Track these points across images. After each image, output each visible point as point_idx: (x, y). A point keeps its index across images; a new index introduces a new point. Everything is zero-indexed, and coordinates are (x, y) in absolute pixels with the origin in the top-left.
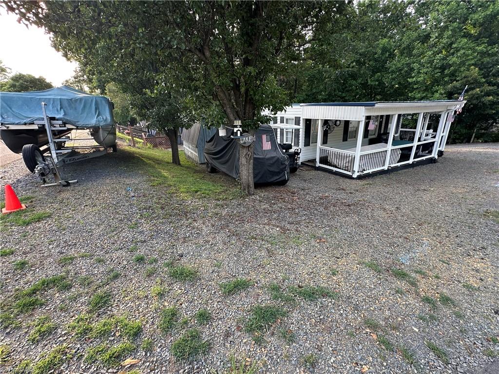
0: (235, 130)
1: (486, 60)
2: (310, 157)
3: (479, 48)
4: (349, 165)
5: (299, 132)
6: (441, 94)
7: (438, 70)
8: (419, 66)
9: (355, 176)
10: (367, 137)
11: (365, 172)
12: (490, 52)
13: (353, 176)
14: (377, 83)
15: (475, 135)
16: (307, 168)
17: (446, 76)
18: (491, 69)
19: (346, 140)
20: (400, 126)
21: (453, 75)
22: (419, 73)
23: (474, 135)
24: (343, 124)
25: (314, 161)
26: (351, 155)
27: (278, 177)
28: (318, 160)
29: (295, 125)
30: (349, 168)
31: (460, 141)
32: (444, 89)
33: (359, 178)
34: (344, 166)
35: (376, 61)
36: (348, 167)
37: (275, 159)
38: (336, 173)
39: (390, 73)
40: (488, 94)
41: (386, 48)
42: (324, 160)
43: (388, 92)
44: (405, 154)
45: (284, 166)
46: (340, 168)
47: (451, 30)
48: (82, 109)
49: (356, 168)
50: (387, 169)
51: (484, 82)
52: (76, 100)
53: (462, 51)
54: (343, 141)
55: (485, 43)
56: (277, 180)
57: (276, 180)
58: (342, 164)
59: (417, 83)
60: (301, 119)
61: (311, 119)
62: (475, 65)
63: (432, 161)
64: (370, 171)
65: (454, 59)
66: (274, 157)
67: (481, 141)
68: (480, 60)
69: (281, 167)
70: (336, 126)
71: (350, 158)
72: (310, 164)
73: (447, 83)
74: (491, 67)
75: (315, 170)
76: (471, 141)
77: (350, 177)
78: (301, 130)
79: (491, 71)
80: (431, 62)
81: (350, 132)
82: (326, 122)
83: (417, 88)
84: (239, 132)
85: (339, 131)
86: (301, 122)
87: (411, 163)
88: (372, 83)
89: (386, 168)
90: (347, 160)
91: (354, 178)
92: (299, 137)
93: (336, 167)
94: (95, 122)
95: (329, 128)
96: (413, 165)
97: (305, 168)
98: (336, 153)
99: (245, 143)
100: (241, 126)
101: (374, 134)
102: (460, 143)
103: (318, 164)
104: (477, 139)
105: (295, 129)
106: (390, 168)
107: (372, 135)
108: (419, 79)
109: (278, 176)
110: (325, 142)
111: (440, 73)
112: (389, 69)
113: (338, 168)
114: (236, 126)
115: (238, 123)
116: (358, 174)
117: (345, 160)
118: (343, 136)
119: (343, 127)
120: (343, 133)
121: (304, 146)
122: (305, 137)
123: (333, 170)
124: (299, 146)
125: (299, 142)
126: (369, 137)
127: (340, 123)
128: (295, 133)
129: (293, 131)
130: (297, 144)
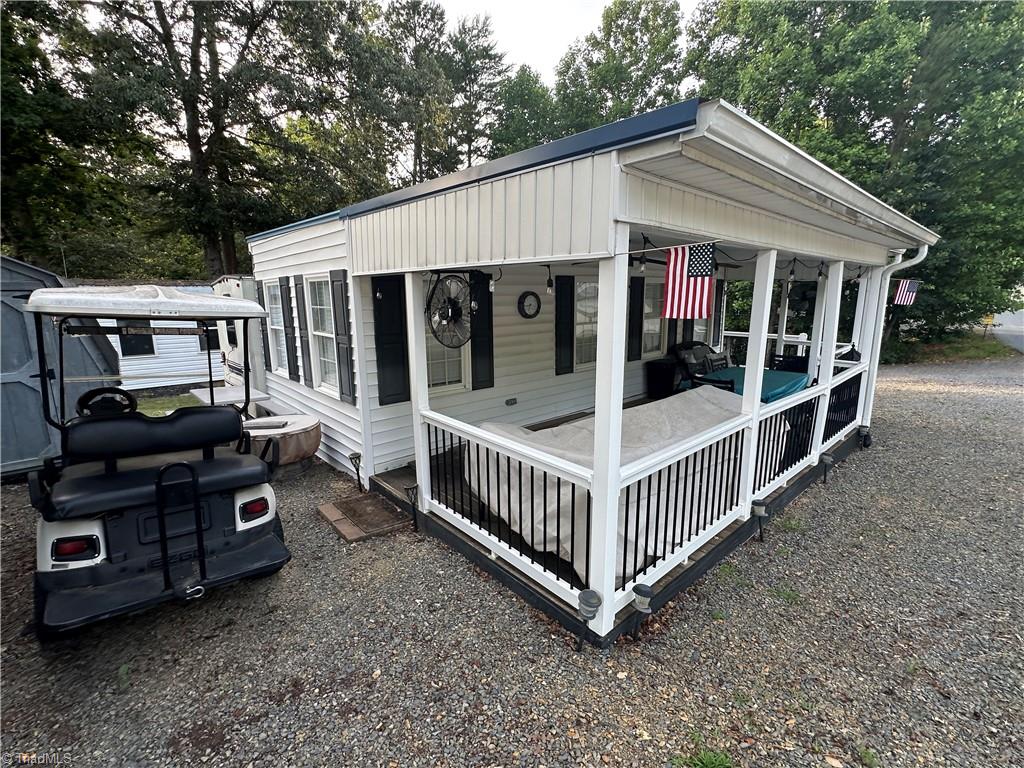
10: (639, 358)
19: (570, 370)
28: (424, 480)
34: (540, 535)
38: (506, 576)
50: (747, 517)
54: (557, 374)
58: (530, 524)
60: (349, 279)
64: (680, 556)
70: (525, 316)
81: (580, 340)
86: (352, 292)
87: (816, 462)
89: (742, 512)
90: (552, 508)
92: (351, 364)
101: (658, 347)
103: (427, 501)
106: (757, 509)
107: (652, 350)
116: (621, 600)
117: (538, 500)
118: (556, 355)
119: (551, 322)
120: (553, 345)
121: (381, 404)
122: (381, 362)
123: (490, 552)
124: (355, 405)
125: (354, 386)
126: (644, 355)
127: (539, 307)
128: (338, 344)
129: (333, 336)
130: (349, 393)
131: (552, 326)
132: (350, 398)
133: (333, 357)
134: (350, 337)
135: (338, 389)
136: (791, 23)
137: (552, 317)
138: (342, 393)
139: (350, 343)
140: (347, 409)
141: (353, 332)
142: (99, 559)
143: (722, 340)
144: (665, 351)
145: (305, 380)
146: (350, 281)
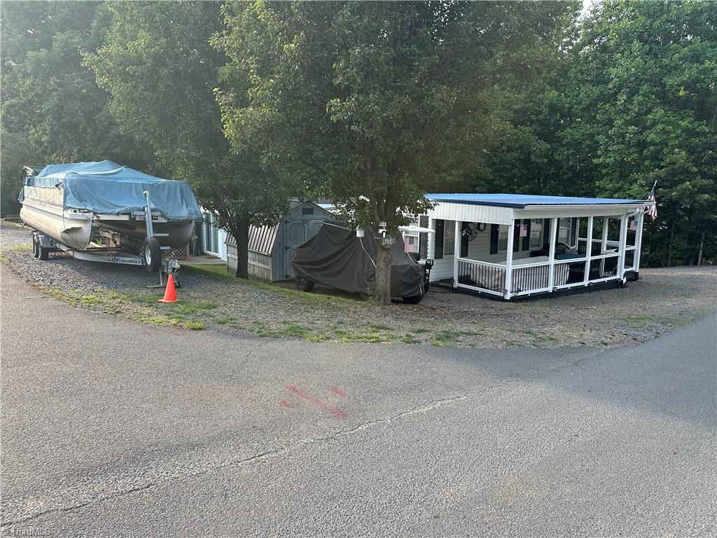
0: (381, 231)
1: (695, 140)
2: (445, 275)
3: (684, 124)
4: (500, 283)
5: (427, 237)
6: (642, 186)
7: (633, 150)
8: (606, 140)
9: (508, 297)
10: (528, 249)
11: (520, 294)
12: (698, 130)
13: (505, 298)
14: (546, 160)
15: (703, 252)
16: (441, 290)
17: (646, 158)
18: (703, 154)
19: (496, 253)
20: (577, 233)
21: (656, 157)
22: (607, 151)
23: (701, 252)
24: (489, 230)
25: (451, 280)
26: (500, 270)
27: (411, 291)
28: (456, 278)
29: (421, 226)
30: (500, 287)
31: (682, 261)
32: (645, 179)
33: (514, 299)
34: (493, 285)
35: (542, 124)
36: (498, 286)
37: (408, 268)
38: (484, 296)
39: (565, 145)
40: (703, 190)
41: (555, 105)
42: (465, 279)
43: (565, 177)
44: (576, 273)
45: (418, 277)
46: (488, 289)
47: (642, 94)
48: (167, 198)
49: (508, 286)
50: (551, 291)
51: (697, 173)
52: (159, 186)
53: (660, 127)
54: (491, 253)
55: (690, 117)
56: (412, 295)
57: (410, 294)
58: (490, 283)
59: (606, 166)
60: (430, 219)
61: (443, 220)
62: (680, 146)
63: (618, 284)
64: (529, 292)
65: (652, 136)
66: (406, 266)
67: (711, 263)
68: (687, 139)
70: (480, 230)
71: (500, 273)
72: (445, 285)
73: (648, 169)
74: (701, 152)
75: (453, 292)
76: (699, 262)
77: (502, 299)
78: (429, 235)
79: (702, 157)
80: (623, 136)
81: (501, 241)
82: (465, 225)
83: (607, 174)
84: (384, 233)
85: (485, 238)
86: (430, 223)
87: (586, 285)
88: (537, 161)
89: (550, 289)
90: (497, 277)
91: (506, 301)
92: (426, 245)
93: (482, 287)
94: (187, 215)
95: (470, 234)
96: (590, 289)
97: (437, 289)
98: (481, 268)
99: (386, 245)
100: (386, 228)
101: (538, 246)
102: (684, 265)
103: (457, 284)
104: (707, 260)
105: (420, 233)
106: (555, 290)
107: (535, 246)
108: (608, 160)
109: (411, 289)
110: (464, 253)
111: (636, 152)
112: (563, 139)
113: (485, 288)
114: (382, 228)
115: (384, 224)
116: (512, 295)
117: (493, 276)
118: (491, 246)
121: (435, 259)
122: (436, 245)
123: (478, 291)
126: (530, 249)
131: (490, 235)
136: (642, 43)
137: (490, 231)
143: (577, 243)
144: (542, 247)
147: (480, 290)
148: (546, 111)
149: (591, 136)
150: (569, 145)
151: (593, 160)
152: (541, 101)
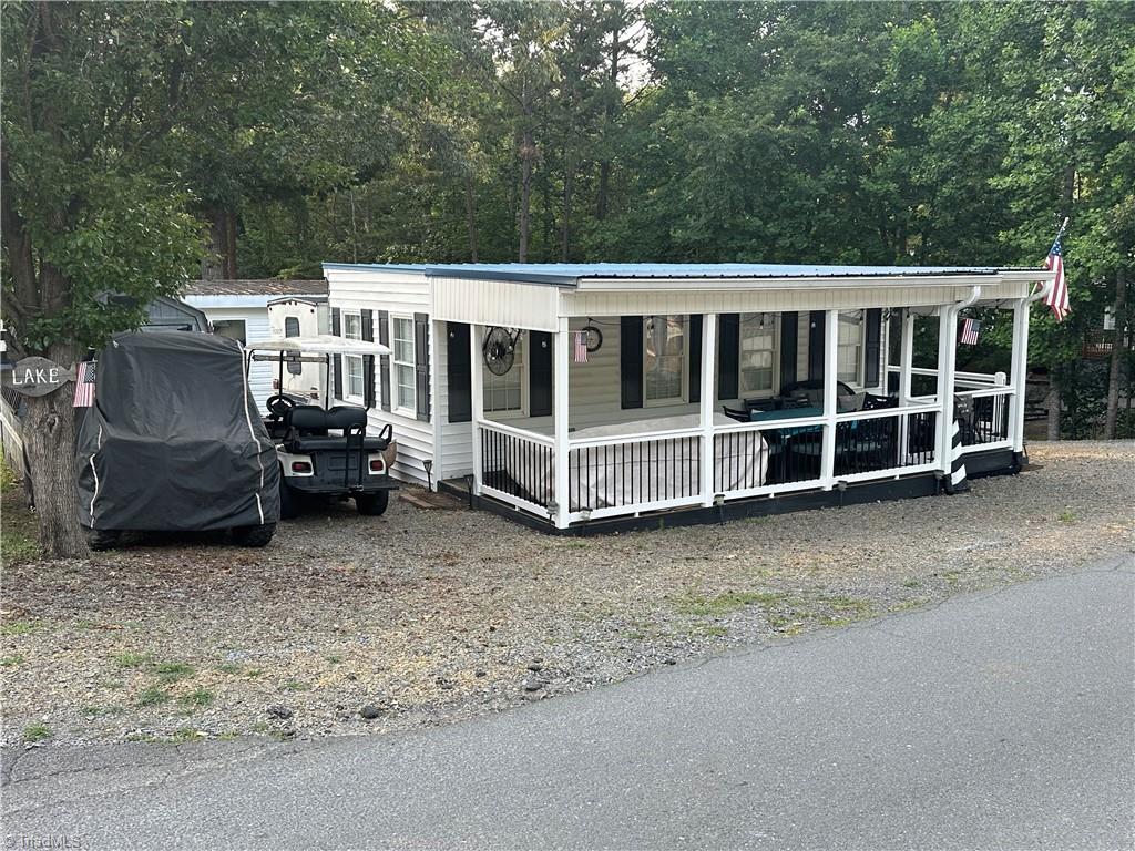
9: (564, 520)
13: (557, 525)
19: (639, 405)
28: (478, 472)
33: (578, 530)
38: (522, 517)
50: (709, 506)
54: (623, 408)
57: (213, 522)
59: (1021, 192)
63: (935, 485)
64: (637, 508)
69: (232, 479)
75: (472, 508)
77: (547, 528)
81: (651, 374)
87: (829, 488)
89: (706, 499)
91: (560, 532)
93: (525, 493)
96: (837, 498)
99: (29, 387)
103: (479, 488)
106: (720, 502)
107: (758, 388)
108: (1023, 180)
109: (220, 508)
116: (575, 517)
118: (622, 389)
119: (616, 355)
120: (618, 378)
121: (450, 422)
122: (451, 387)
123: (514, 507)
124: (429, 421)
125: (429, 406)
126: (743, 394)
127: (601, 341)
128: (417, 372)
129: (414, 365)
130: (424, 414)
131: (618, 360)
132: (425, 417)
133: (411, 384)
134: (428, 366)
135: (415, 411)
137: (618, 350)
138: (418, 413)
139: (428, 371)
140: (422, 427)
141: (431, 362)
142: (312, 474)
143: (885, 378)
144: (777, 390)
145: (383, 404)
146: (430, 322)
147: (520, 503)
148: (892, 69)
149: (991, 123)
150: (943, 148)
151: (990, 181)
152: (883, 49)
